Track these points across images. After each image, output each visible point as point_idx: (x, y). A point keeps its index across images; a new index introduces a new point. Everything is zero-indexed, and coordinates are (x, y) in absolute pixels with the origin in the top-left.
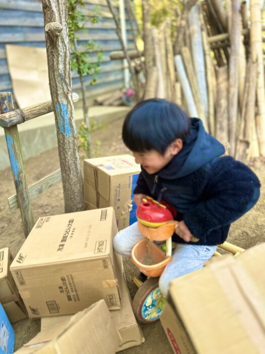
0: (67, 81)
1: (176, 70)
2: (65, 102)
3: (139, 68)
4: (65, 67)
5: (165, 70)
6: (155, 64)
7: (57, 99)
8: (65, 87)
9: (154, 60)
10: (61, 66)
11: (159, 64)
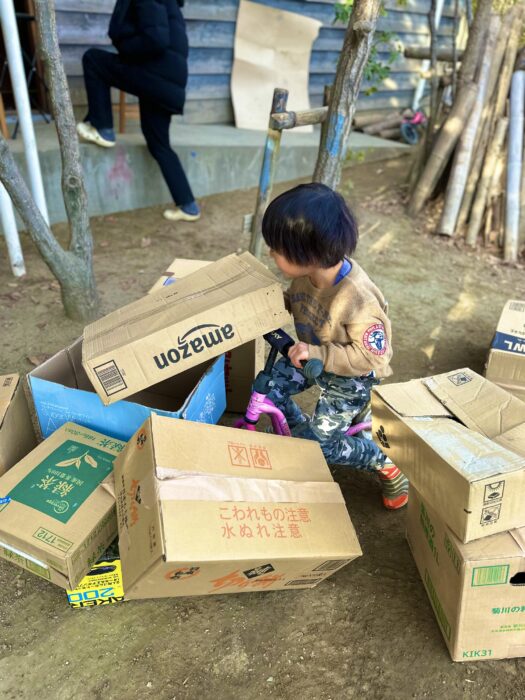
0: (355, 88)
1: (509, 96)
2: (344, 114)
3: (447, 80)
4: (358, 72)
5: (490, 93)
6: (475, 80)
7: (337, 108)
8: (350, 96)
9: (477, 72)
10: (354, 70)
11: (483, 79)
